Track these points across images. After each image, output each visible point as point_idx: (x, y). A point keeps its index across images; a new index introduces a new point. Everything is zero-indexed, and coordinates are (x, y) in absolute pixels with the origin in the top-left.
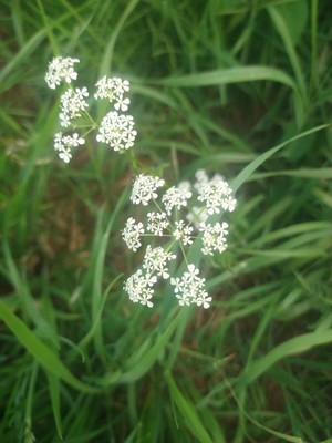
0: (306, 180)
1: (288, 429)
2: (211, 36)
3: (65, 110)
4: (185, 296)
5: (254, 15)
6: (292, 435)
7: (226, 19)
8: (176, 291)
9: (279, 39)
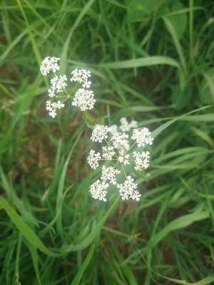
0: (186, 122)
1: (177, 275)
2: (128, 35)
3: (54, 88)
4: (125, 194)
5: (154, 22)
6: (180, 279)
7: (137, 25)
8: (120, 191)
9: (170, 36)
